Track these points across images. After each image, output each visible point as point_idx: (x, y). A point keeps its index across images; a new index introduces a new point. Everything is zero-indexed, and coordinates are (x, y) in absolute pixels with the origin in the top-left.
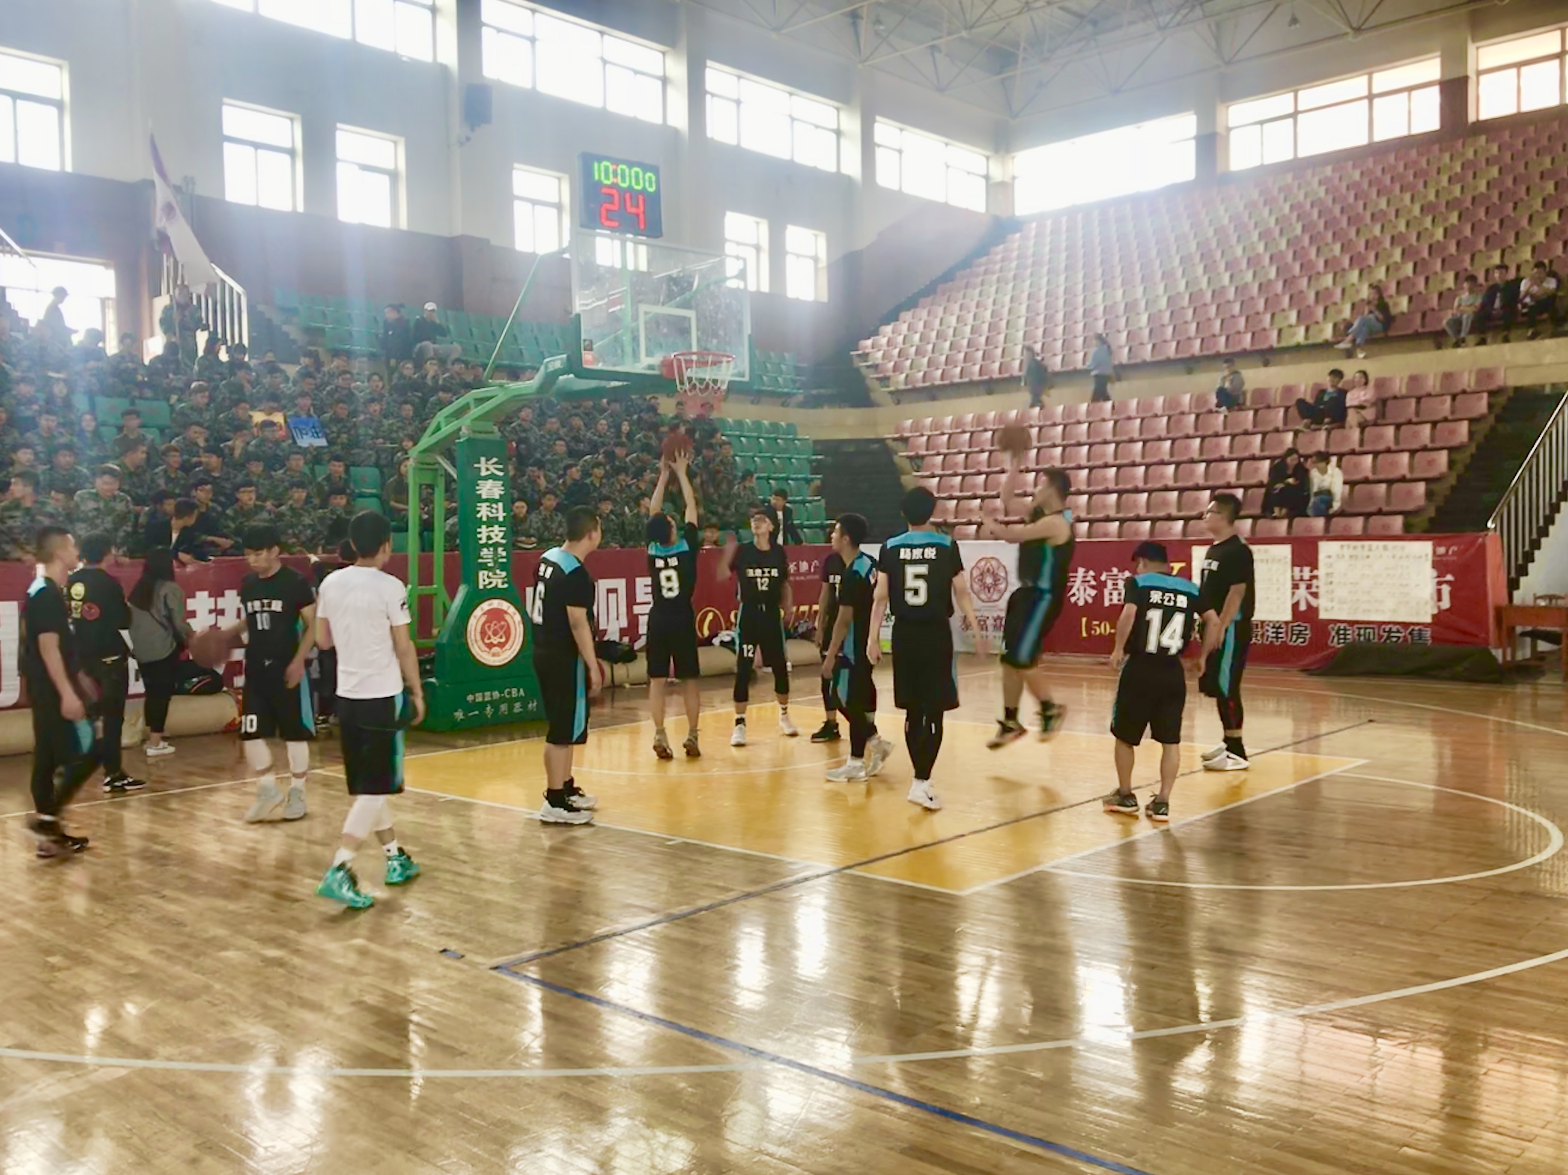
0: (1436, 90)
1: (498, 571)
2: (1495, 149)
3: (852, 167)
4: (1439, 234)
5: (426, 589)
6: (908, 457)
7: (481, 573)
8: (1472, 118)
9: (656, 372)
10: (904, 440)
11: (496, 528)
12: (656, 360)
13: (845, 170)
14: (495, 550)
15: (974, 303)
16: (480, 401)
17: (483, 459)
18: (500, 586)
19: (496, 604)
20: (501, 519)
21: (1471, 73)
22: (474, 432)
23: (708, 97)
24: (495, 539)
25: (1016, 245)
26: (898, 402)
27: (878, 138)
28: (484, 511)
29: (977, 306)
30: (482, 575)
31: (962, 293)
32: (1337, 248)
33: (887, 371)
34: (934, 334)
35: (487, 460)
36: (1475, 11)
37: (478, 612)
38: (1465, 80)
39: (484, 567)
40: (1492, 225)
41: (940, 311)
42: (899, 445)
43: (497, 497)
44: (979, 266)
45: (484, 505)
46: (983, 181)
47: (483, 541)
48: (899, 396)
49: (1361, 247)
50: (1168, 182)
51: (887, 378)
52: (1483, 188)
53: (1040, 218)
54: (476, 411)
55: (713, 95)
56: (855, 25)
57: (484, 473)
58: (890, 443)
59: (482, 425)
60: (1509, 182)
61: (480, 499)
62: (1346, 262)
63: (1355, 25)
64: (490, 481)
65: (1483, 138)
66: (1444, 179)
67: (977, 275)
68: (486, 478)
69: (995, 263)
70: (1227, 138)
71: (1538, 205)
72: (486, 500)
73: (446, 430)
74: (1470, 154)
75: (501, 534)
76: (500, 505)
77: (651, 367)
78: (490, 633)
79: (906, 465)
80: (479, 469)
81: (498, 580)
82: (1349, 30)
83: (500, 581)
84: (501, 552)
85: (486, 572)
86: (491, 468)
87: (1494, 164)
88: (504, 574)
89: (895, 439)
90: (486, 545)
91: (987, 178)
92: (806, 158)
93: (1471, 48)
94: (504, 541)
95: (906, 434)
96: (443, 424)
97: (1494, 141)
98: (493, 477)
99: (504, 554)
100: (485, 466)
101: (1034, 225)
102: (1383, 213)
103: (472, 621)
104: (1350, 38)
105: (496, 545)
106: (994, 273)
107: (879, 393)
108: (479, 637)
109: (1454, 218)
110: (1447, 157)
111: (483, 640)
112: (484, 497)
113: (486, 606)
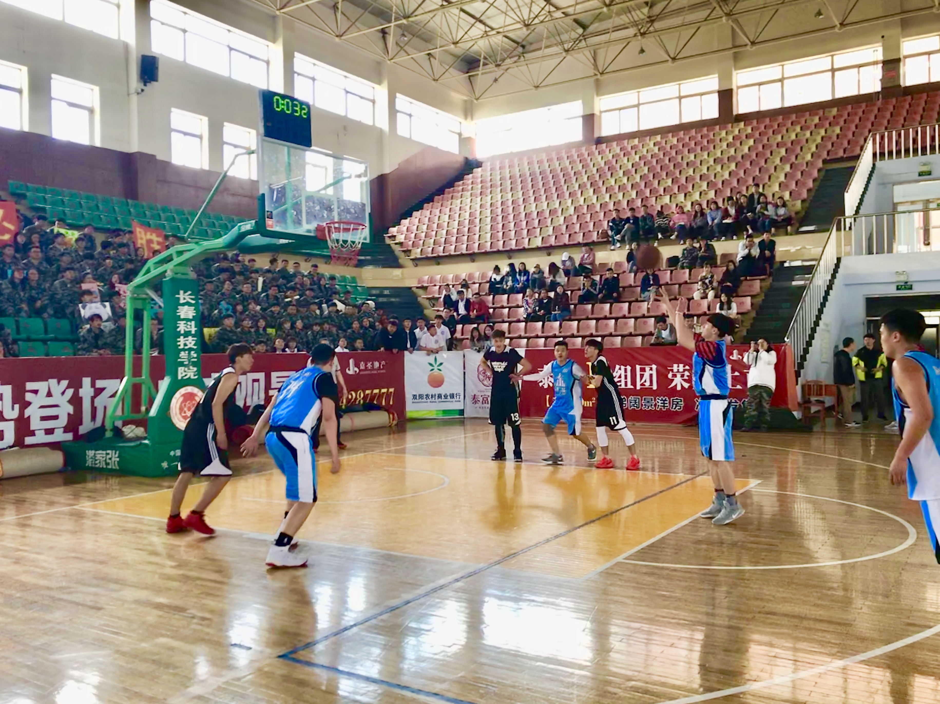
0: (716, 95)
1: (191, 367)
2: (749, 130)
3: (383, 123)
4: (726, 176)
5: (137, 380)
6: (428, 299)
7: (180, 368)
8: (735, 113)
9: (312, 234)
10: (425, 288)
11: (190, 338)
12: (312, 226)
13: (378, 125)
14: (189, 353)
15: (458, 208)
16: (180, 253)
17: (181, 292)
18: (192, 377)
19: (189, 389)
20: (193, 332)
21: (734, 87)
22: (176, 274)
23: (296, 75)
24: (190, 346)
25: (479, 175)
26: (416, 265)
27: (398, 107)
28: (182, 327)
29: (460, 210)
30: (181, 370)
31: (449, 203)
32: (669, 181)
33: (408, 246)
34: (435, 226)
35: (185, 292)
36: (735, 53)
37: (178, 395)
38: (730, 91)
39: (182, 364)
40: (755, 171)
41: (437, 212)
42: (420, 292)
43: (191, 317)
44: (459, 186)
45: (182, 322)
46: (457, 136)
47: (182, 347)
48: (416, 261)
49: (683, 181)
50: (567, 141)
51: (410, 251)
52: (746, 150)
53: (493, 159)
54: (177, 260)
55: (299, 74)
56: (384, 38)
57: (182, 301)
58: (414, 289)
59: (180, 269)
60: (760, 148)
61: (179, 318)
62: (676, 190)
63: (672, 56)
64: (186, 307)
65: (742, 124)
66: (724, 145)
67: (458, 192)
68: (183, 305)
69: (468, 185)
70: (600, 117)
71: (778, 161)
72: (183, 320)
73: (154, 272)
74: (736, 132)
75: (194, 342)
76: (193, 322)
77: (309, 231)
78: (186, 409)
79: (426, 303)
80: (179, 298)
81: (191, 373)
82: (668, 58)
83: (192, 374)
84: (193, 354)
85: (183, 368)
86: (187, 298)
87: (750, 138)
88: (195, 369)
89: (417, 288)
90: (184, 350)
91: (460, 135)
92: (353, 115)
93: (734, 73)
94: (195, 347)
95: (425, 285)
96: (152, 269)
97: (748, 125)
98: (188, 304)
99: (195, 355)
100: (184, 297)
101: (489, 164)
102: (694, 163)
103: (174, 401)
104: (670, 63)
105: (190, 349)
106: (468, 191)
107: (403, 259)
108: (178, 411)
109: (733, 166)
110: (723, 133)
111: (180, 413)
112: (182, 317)
113: (183, 391)
